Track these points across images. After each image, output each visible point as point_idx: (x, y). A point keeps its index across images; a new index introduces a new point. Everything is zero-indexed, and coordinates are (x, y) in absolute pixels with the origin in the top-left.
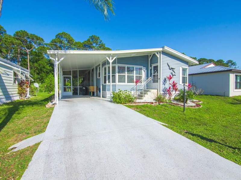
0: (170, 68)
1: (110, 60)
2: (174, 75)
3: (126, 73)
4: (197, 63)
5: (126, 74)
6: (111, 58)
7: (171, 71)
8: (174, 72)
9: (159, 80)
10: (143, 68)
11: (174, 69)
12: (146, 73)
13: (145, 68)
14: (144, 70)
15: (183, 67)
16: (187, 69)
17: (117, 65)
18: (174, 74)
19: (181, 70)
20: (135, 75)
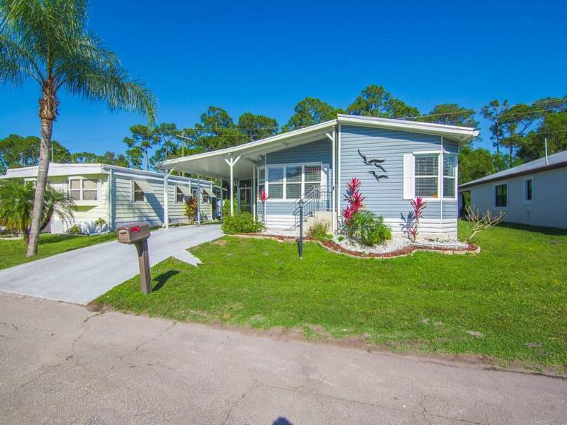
1: (230, 161)
2: (381, 177)
3: (285, 179)
5: (285, 182)
6: (232, 159)
7: (373, 167)
8: (382, 168)
10: (322, 165)
11: (383, 161)
12: (330, 175)
13: (327, 165)
14: (326, 169)
15: (414, 153)
16: (438, 154)
17: (266, 168)
18: (383, 174)
19: (409, 162)
20: (303, 183)
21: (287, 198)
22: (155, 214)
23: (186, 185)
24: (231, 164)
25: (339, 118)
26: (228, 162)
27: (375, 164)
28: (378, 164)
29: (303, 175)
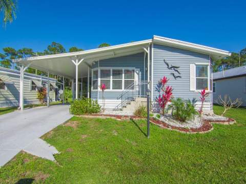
0: (170, 66)
1: (76, 62)
2: (177, 77)
3: (111, 77)
4: (227, 54)
5: (111, 79)
6: (77, 60)
7: (172, 71)
8: (178, 72)
9: (149, 85)
10: (135, 69)
11: (178, 67)
12: (140, 75)
13: (139, 69)
14: (137, 72)
15: (196, 64)
16: (207, 65)
17: (99, 69)
18: (178, 75)
19: (193, 69)
20: (123, 80)
21: (113, 89)
22: (14, 99)
23: (39, 80)
24: (77, 64)
25: (154, 38)
26: (75, 63)
27: (174, 69)
28: (175, 69)
29: (123, 75)
